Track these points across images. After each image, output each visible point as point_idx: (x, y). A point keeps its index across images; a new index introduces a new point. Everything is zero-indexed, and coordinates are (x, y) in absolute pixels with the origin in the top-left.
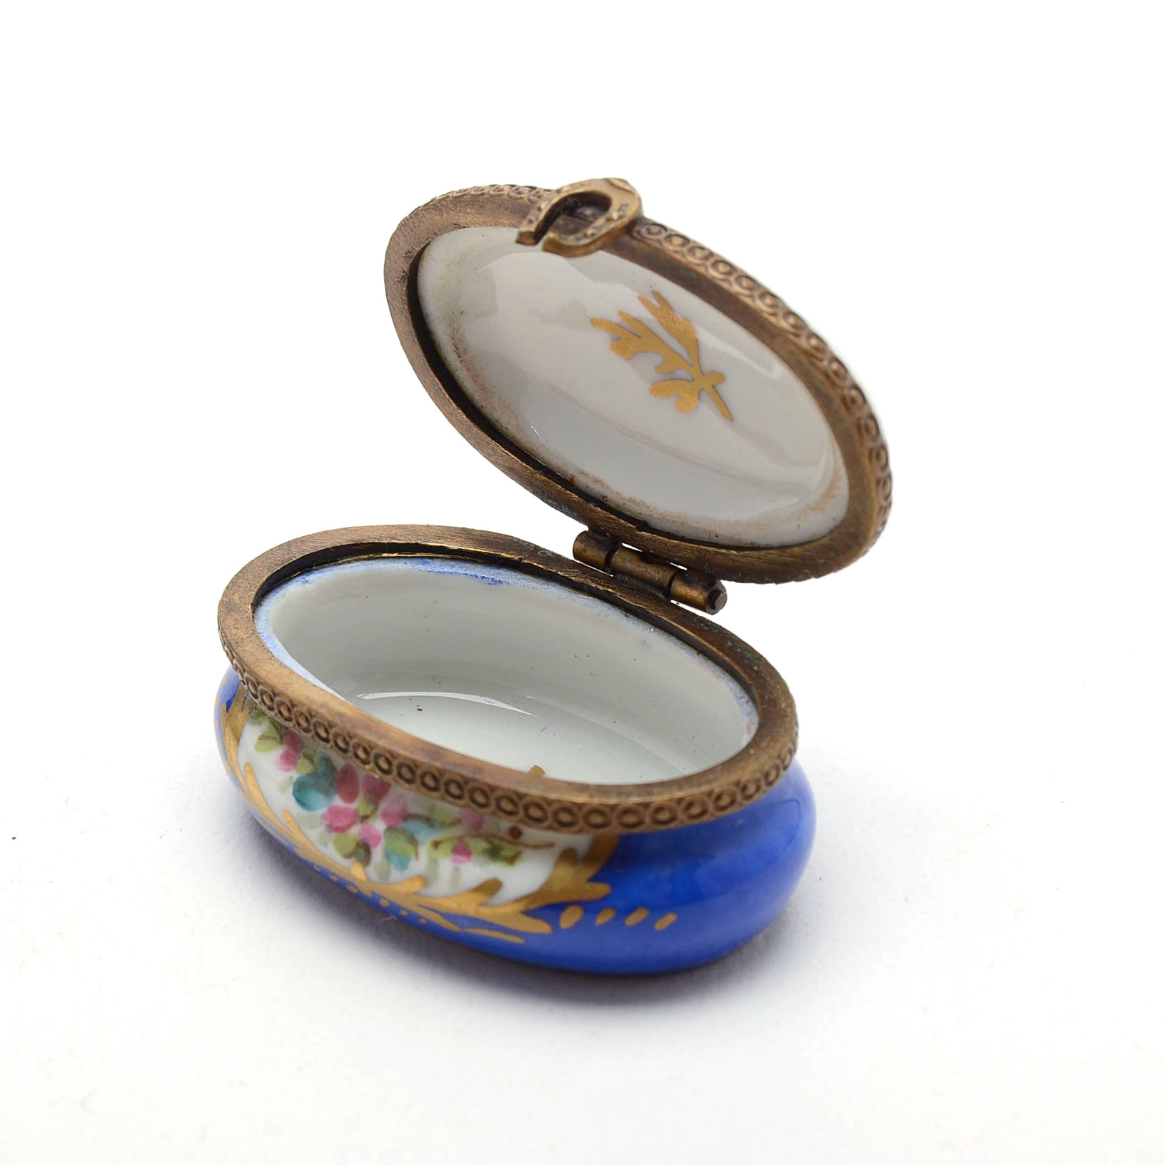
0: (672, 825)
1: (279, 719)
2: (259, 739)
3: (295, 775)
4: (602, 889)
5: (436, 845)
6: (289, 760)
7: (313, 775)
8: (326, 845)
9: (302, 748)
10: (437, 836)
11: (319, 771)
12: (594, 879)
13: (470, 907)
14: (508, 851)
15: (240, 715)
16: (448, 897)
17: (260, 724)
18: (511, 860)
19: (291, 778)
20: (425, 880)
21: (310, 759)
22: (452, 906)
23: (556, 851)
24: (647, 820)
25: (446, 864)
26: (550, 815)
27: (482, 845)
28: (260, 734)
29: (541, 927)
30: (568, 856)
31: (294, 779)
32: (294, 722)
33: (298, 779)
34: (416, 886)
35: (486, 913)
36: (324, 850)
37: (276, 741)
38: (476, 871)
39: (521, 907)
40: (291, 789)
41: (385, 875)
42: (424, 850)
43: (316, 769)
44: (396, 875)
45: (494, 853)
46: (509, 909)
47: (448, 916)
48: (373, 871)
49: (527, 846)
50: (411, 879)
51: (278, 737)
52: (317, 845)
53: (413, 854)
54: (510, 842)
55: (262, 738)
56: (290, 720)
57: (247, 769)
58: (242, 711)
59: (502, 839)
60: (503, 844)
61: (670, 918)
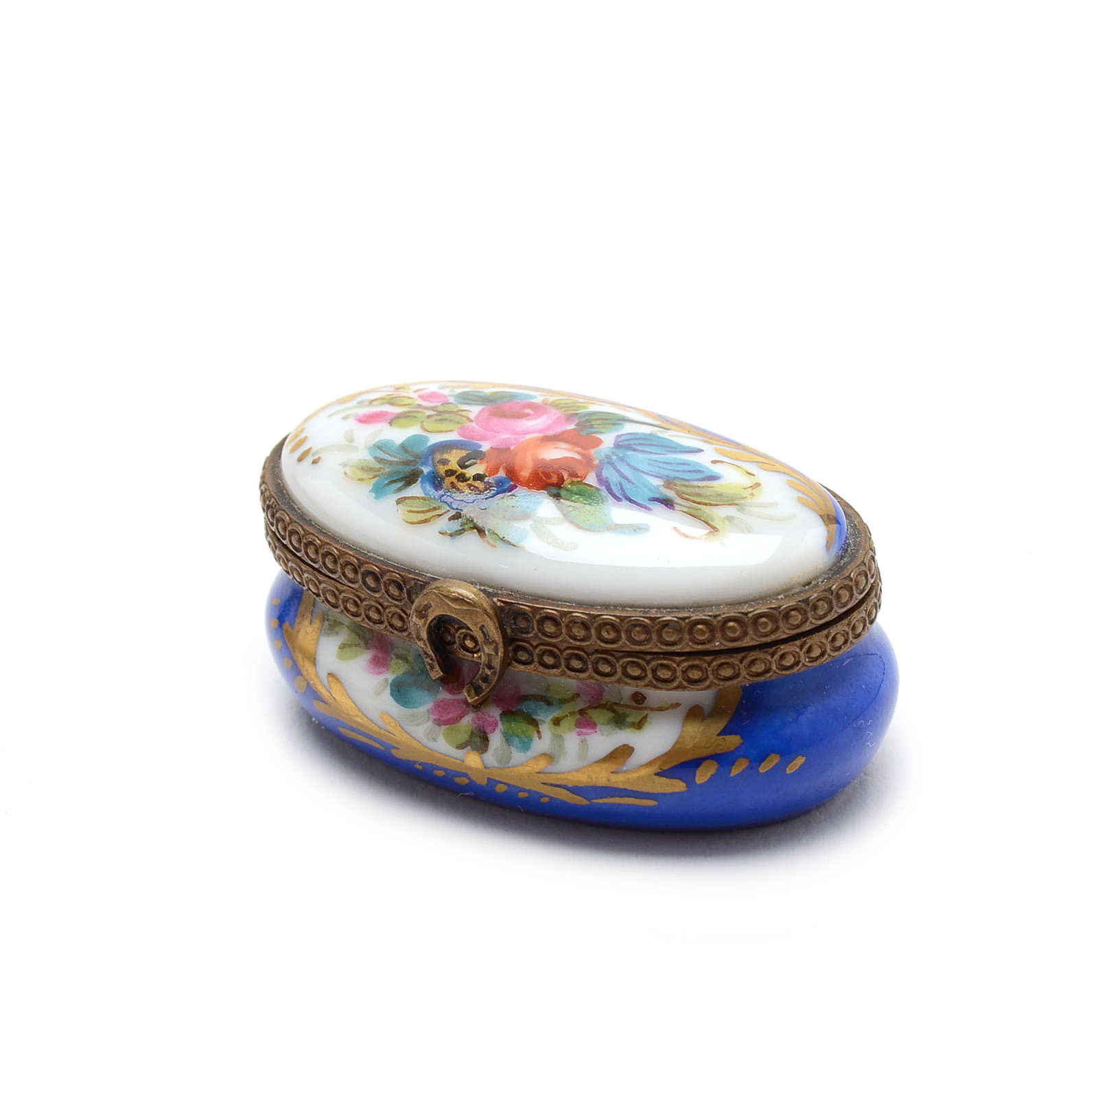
0: (796, 669)
1: (367, 624)
2: (340, 648)
3: (390, 677)
4: (734, 741)
5: (557, 722)
6: (379, 663)
7: (411, 673)
8: (435, 740)
9: (392, 649)
10: (557, 713)
11: (416, 668)
12: (724, 732)
13: (602, 777)
14: (634, 717)
15: (309, 630)
16: (577, 770)
17: (337, 633)
18: (639, 725)
19: (387, 680)
20: (549, 757)
21: (405, 659)
22: (582, 779)
23: (682, 710)
24: (774, 667)
25: (572, 739)
26: (679, 673)
27: (606, 715)
28: (339, 644)
29: (678, 786)
30: (694, 713)
31: (390, 681)
32: (386, 623)
33: (393, 681)
34: (542, 765)
35: (618, 781)
36: (432, 745)
37: (360, 647)
38: (603, 741)
39: (655, 769)
40: (388, 691)
41: (504, 759)
42: (546, 729)
43: (412, 668)
44: (518, 757)
45: (619, 721)
46: (643, 773)
47: (575, 790)
48: (490, 758)
49: (652, 709)
50: (536, 758)
51: (362, 644)
52: (425, 741)
53: (536, 734)
54: (633, 708)
55: (343, 647)
56: (381, 623)
57: (330, 679)
58: (311, 624)
59: (626, 706)
60: (628, 711)
61: (800, 760)
